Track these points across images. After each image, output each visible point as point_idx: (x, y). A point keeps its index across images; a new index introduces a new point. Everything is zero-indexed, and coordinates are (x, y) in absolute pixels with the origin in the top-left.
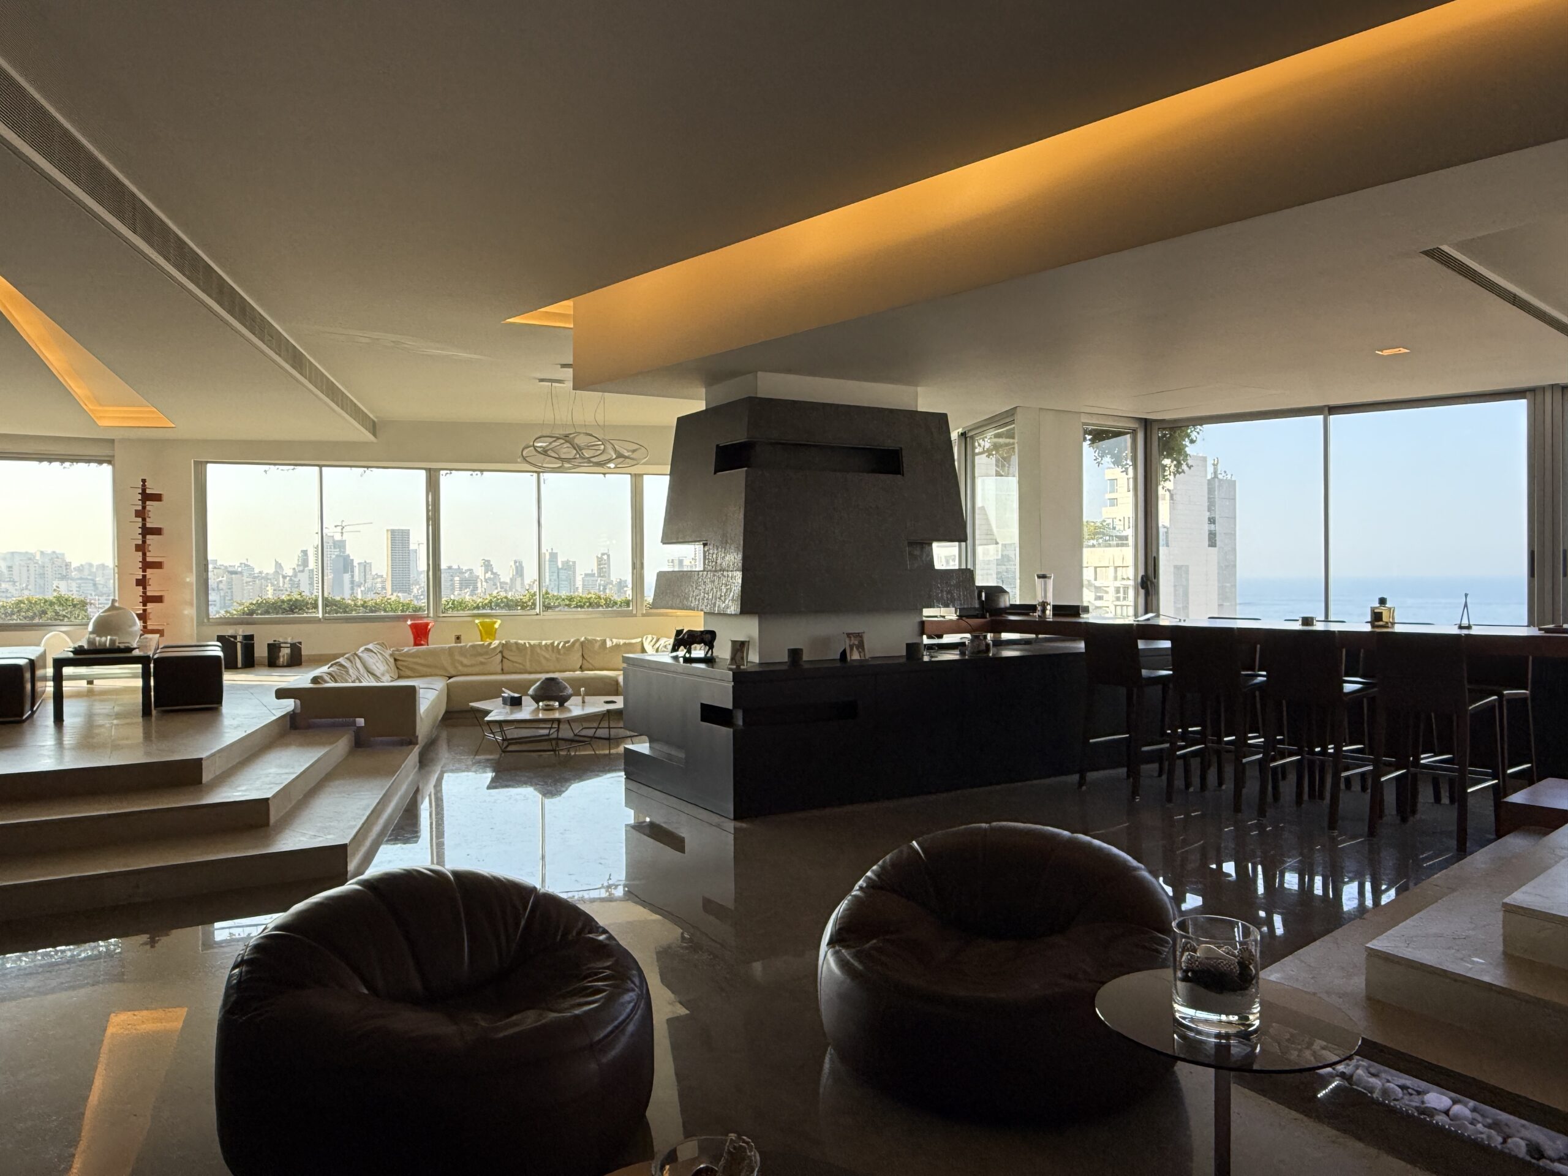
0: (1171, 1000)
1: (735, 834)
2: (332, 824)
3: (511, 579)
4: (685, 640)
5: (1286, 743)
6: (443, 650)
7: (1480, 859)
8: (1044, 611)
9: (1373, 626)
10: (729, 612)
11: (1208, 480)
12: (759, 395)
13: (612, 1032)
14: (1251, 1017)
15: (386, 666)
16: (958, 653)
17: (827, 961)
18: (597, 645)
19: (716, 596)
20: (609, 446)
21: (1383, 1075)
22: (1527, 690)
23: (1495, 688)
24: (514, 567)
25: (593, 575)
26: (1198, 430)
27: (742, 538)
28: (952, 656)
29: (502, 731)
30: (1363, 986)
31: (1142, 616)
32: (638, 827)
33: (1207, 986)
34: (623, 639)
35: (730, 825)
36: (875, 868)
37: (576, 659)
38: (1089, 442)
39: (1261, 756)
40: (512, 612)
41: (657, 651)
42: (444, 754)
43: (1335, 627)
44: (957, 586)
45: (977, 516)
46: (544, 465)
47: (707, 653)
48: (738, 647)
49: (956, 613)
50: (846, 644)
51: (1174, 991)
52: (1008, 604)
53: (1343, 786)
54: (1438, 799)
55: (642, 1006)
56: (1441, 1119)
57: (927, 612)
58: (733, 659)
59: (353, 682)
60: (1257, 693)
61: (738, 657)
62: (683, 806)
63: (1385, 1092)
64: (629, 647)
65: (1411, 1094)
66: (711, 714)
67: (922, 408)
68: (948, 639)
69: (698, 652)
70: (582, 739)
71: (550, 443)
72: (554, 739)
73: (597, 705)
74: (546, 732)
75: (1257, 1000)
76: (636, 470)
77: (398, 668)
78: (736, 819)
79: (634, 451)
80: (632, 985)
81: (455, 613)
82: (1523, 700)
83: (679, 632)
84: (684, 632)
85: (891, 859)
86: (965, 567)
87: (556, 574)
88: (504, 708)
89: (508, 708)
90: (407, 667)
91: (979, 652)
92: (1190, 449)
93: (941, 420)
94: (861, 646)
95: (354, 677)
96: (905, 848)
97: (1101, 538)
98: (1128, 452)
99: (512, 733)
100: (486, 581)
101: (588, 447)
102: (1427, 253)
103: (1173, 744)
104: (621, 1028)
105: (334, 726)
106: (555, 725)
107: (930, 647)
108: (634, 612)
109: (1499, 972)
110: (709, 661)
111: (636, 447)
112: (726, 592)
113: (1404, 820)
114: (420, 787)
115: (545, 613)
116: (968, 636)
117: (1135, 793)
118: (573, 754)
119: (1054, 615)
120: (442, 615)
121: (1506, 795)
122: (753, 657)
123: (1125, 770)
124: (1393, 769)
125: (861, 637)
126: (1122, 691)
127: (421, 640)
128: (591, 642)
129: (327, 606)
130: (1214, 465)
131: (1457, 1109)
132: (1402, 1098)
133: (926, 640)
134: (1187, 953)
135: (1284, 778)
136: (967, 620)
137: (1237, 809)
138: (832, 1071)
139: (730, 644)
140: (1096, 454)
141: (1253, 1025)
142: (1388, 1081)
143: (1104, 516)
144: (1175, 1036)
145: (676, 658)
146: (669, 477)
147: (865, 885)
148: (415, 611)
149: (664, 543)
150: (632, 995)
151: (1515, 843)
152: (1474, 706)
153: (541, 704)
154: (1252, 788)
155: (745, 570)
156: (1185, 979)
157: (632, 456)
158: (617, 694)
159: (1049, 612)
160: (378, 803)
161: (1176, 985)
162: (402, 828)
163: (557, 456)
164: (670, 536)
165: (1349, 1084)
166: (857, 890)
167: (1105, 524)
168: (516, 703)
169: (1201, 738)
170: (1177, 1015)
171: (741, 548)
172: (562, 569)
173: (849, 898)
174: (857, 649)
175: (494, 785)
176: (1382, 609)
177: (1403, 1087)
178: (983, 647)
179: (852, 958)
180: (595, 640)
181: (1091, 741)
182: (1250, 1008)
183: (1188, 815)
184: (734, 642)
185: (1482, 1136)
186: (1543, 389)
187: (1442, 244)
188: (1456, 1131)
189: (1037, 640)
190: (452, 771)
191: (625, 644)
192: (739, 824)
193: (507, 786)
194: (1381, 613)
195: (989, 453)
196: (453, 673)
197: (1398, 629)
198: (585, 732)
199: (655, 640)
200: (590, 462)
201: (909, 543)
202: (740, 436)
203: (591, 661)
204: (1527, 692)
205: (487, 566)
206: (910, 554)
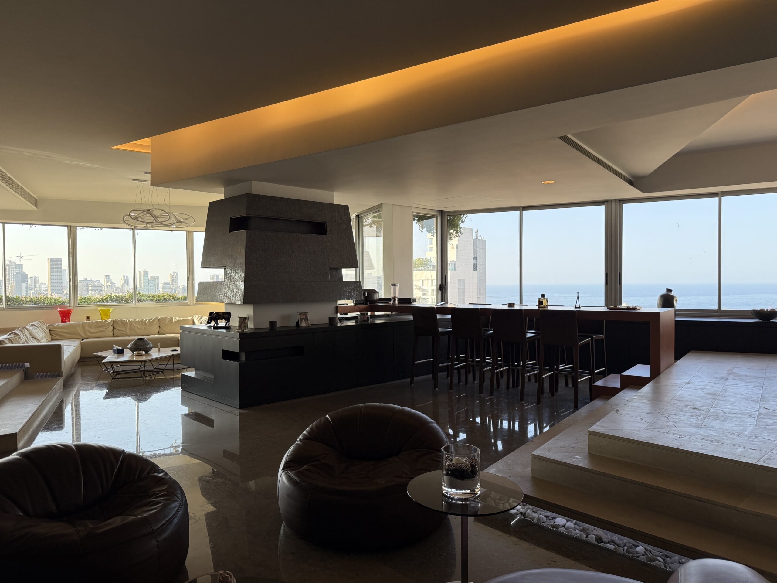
0: (441, 485)
1: (240, 416)
2: (8, 422)
3: (122, 286)
4: (214, 317)
5: (503, 361)
6: (79, 324)
7: (583, 411)
8: (394, 301)
9: (539, 307)
10: (237, 303)
11: (473, 240)
12: (253, 193)
13: (164, 524)
14: (476, 490)
15: (44, 334)
16: (354, 322)
17: (282, 477)
18: (168, 320)
19: (231, 295)
20: (172, 216)
21: (539, 512)
22: (603, 335)
23: (590, 335)
24: (123, 279)
25: (168, 284)
26: (465, 217)
27: (244, 265)
28: (352, 323)
29: (113, 367)
30: (531, 472)
31: (440, 303)
32: (188, 416)
33: (457, 477)
34: (182, 317)
35: (238, 412)
36: (308, 429)
37: (155, 328)
38: (416, 221)
39: (491, 367)
40: (121, 304)
41: (201, 323)
42: (79, 380)
43: (524, 308)
44: (353, 289)
45: (364, 255)
46: (136, 225)
47: (226, 324)
48: (243, 321)
49: (353, 303)
50: (298, 318)
51: (443, 481)
52: (378, 298)
53: (527, 380)
54: (567, 385)
55: (182, 508)
56: (562, 529)
57: (339, 302)
58: (240, 327)
59: (23, 343)
60: (490, 338)
61: (243, 326)
62: (212, 403)
63: (539, 519)
64: (185, 321)
65: (550, 519)
66: (228, 355)
67: (336, 202)
68: (350, 315)
69: (222, 323)
70: (158, 370)
71: (139, 214)
72: (142, 371)
73: (167, 352)
74: (138, 367)
75: (479, 482)
76: (189, 229)
77: (51, 335)
78: (241, 407)
79: (186, 219)
80: (177, 499)
81: (86, 305)
82: (602, 340)
83: (211, 314)
84: (214, 313)
85: (316, 424)
86: (359, 280)
87: (147, 283)
88: (113, 355)
89: (116, 355)
90: (57, 334)
91: (364, 321)
92: (462, 225)
93: (346, 208)
94: (306, 319)
95: (23, 340)
96: (323, 419)
97: (426, 266)
98: (435, 226)
99: (118, 368)
100: (107, 287)
101: (161, 216)
102: (561, 138)
103: (452, 363)
104: (170, 521)
105: (12, 368)
106: (143, 364)
107: (341, 319)
108: (189, 303)
109: (586, 462)
110: (227, 328)
111: (187, 217)
112: (236, 293)
113: (553, 395)
114: (64, 400)
115: (138, 304)
116: (359, 313)
117: (435, 386)
118: (153, 378)
119: (399, 303)
120: (78, 306)
121: (594, 382)
122: (251, 325)
123: (431, 375)
124: (548, 371)
125: (307, 315)
126: (431, 338)
127: (65, 320)
128: (164, 319)
129: (8, 301)
130: (476, 233)
131: (569, 524)
132: (546, 521)
133: (339, 316)
134: (448, 462)
135: (502, 377)
136: (359, 306)
137: (481, 392)
138: (285, 533)
139: (238, 319)
140: (420, 227)
141: (477, 494)
142: (541, 515)
143: (427, 256)
144: (443, 502)
145: (210, 327)
146: (205, 233)
147: (302, 438)
148: (62, 304)
149: (202, 268)
150: (177, 504)
151: (598, 403)
152: (580, 343)
153: (135, 352)
154: (487, 383)
155: (247, 281)
156: (447, 474)
157: (185, 222)
158: (178, 346)
159: (397, 302)
160: (38, 409)
161: (443, 478)
162: (52, 423)
163: (144, 221)
164: (206, 264)
165: (524, 517)
166: (299, 441)
167: (427, 260)
168: (121, 352)
169: (465, 359)
170: (444, 492)
171: (244, 270)
172: (150, 280)
173: (294, 445)
174: (304, 320)
175: (107, 397)
176: (543, 299)
177: (547, 517)
178: (366, 319)
179: (294, 475)
180: (166, 318)
181: (416, 362)
182: (476, 486)
183: (459, 396)
184: (240, 318)
185: (578, 535)
186: (611, 201)
187: (568, 134)
188: (568, 534)
189: (391, 315)
190: (83, 390)
191: (183, 320)
192: (243, 411)
193: (115, 397)
194: (543, 301)
195: (370, 225)
196: (84, 336)
197: (550, 308)
198: (160, 367)
199: (200, 317)
200: (162, 224)
201: (330, 268)
202: (242, 213)
203: (164, 329)
204: (603, 336)
205: (108, 278)
206: (331, 273)
